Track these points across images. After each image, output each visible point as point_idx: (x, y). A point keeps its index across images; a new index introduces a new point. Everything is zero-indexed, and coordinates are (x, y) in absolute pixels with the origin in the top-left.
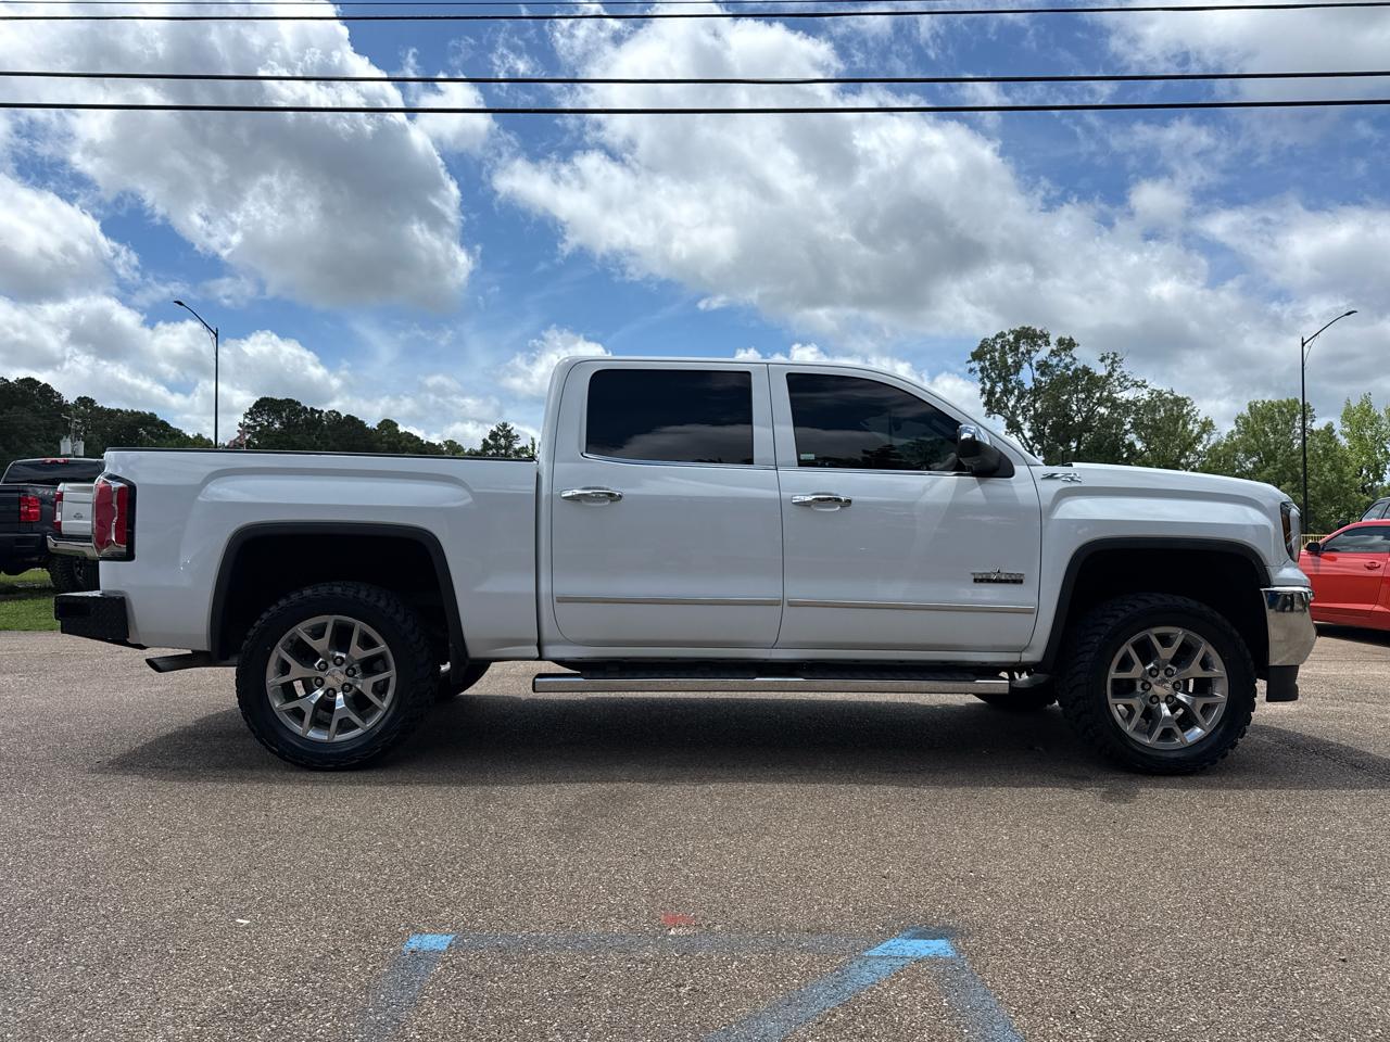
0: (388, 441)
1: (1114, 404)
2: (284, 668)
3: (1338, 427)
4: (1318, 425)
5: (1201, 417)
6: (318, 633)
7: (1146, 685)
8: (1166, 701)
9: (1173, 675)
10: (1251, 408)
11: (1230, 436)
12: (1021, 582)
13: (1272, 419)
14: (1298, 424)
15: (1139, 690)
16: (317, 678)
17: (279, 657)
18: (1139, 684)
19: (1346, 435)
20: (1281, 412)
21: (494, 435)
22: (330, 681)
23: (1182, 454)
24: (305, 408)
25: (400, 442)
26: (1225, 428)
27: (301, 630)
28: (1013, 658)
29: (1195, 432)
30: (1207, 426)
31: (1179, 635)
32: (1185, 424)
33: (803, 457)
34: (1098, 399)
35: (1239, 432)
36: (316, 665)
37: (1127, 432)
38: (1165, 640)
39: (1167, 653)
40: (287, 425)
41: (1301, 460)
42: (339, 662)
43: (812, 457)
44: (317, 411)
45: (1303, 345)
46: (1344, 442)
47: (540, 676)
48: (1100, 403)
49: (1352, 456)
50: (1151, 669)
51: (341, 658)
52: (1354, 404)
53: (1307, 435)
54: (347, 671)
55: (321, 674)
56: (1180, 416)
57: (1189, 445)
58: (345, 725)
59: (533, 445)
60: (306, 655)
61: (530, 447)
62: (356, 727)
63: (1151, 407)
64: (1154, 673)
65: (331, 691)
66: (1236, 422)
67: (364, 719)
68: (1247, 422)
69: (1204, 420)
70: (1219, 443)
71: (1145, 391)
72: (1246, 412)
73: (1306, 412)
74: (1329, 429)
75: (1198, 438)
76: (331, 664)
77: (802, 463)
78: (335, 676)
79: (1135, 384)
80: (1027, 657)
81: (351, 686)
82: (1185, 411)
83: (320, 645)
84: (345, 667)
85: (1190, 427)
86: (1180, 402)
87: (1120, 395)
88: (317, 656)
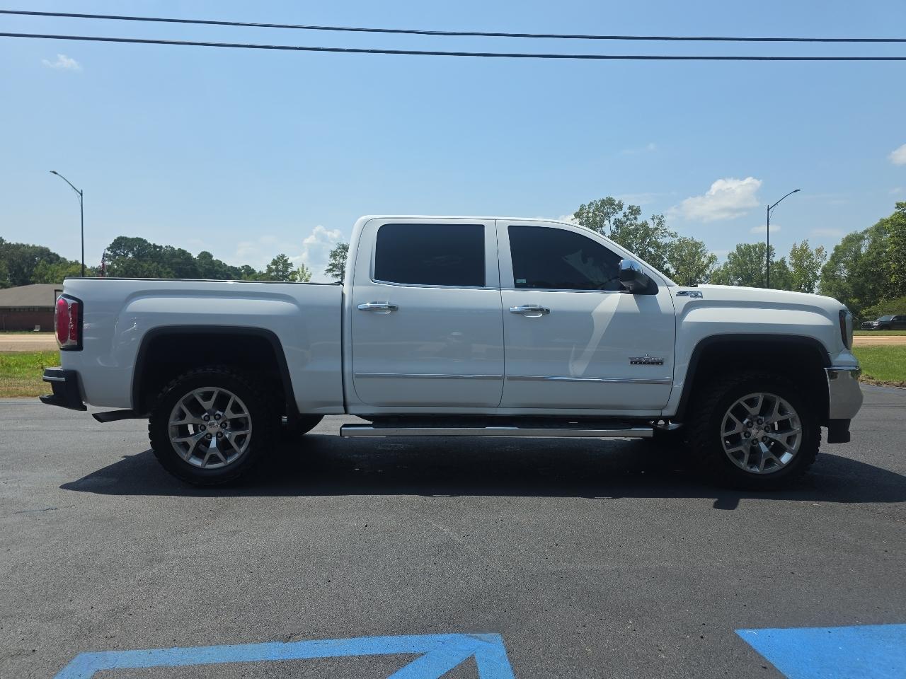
0: (206, 268)
1: (658, 246)
2: (182, 416)
3: (788, 260)
4: (776, 259)
5: (709, 254)
6: (207, 396)
7: (748, 434)
8: (763, 441)
9: (762, 423)
10: (738, 248)
11: (726, 265)
12: (662, 363)
13: (750, 255)
14: (765, 258)
15: (744, 438)
16: (202, 425)
17: (180, 408)
18: (742, 434)
19: (793, 265)
20: (755, 250)
21: (275, 262)
22: (210, 430)
23: (697, 276)
24: (150, 245)
25: (213, 267)
26: (722, 261)
27: (197, 393)
28: (657, 413)
29: (705, 262)
30: (712, 259)
31: (760, 397)
32: (699, 259)
33: (519, 281)
34: (648, 243)
35: (731, 263)
36: (203, 417)
37: (665, 263)
38: (752, 403)
39: (755, 411)
40: (138, 256)
41: (766, 280)
42: (218, 418)
43: (524, 281)
44: (158, 247)
45: (768, 210)
46: (791, 269)
47: (345, 425)
48: (649, 245)
49: (796, 278)
50: (748, 423)
51: (219, 415)
52: (798, 246)
53: (770, 265)
54: (222, 423)
55: (205, 423)
56: (697, 253)
57: (701, 271)
58: (214, 459)
59: (303, 269)
60: (196, 409)
61: (301, 270)
62: (220, 461)
63: (679, 248)
64: (750, 425)
65: (209, 435)
66: (729, 257)
67: (226, 457)
68: (735, 257)
69: (710, 256)
70: (719, 270)
71: (676, 239)
72: (735, 251)
73: (769, 251)
74: (783, 261)
75: (707, 266)
76: (212, 417)
77: (517, 286)
78: (213, 427)
79: (670, 234)
80: (666, 413)
81: (222, 434)
82: (699, 250)
83: (208, 405)
84: (221, 421)
85: (702, 260)
86: (697, 245)
87: (661, 240)
88: (204, 411)
